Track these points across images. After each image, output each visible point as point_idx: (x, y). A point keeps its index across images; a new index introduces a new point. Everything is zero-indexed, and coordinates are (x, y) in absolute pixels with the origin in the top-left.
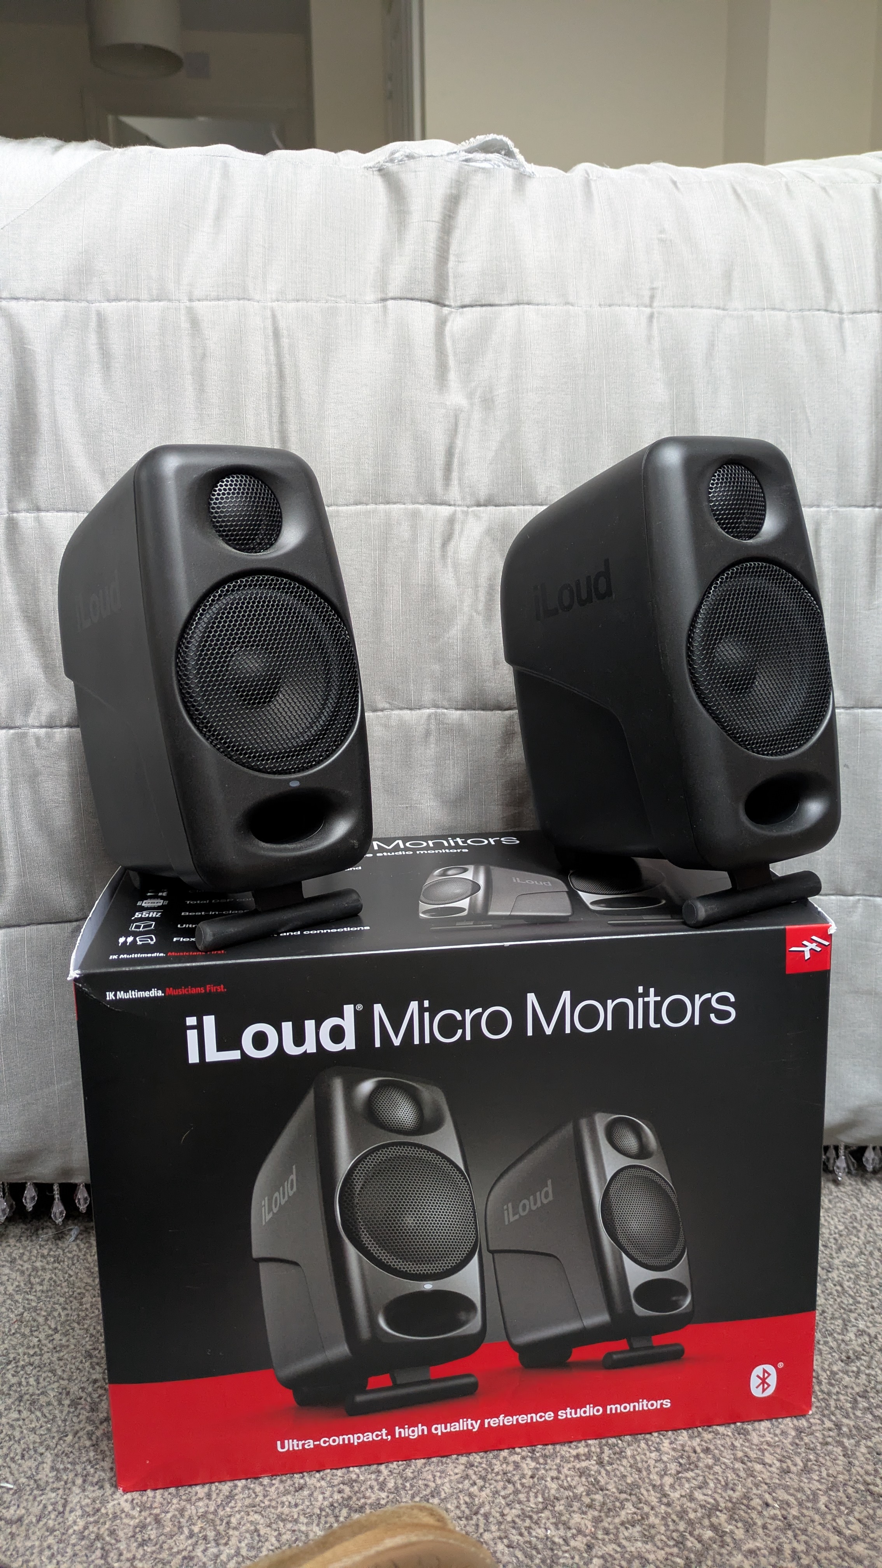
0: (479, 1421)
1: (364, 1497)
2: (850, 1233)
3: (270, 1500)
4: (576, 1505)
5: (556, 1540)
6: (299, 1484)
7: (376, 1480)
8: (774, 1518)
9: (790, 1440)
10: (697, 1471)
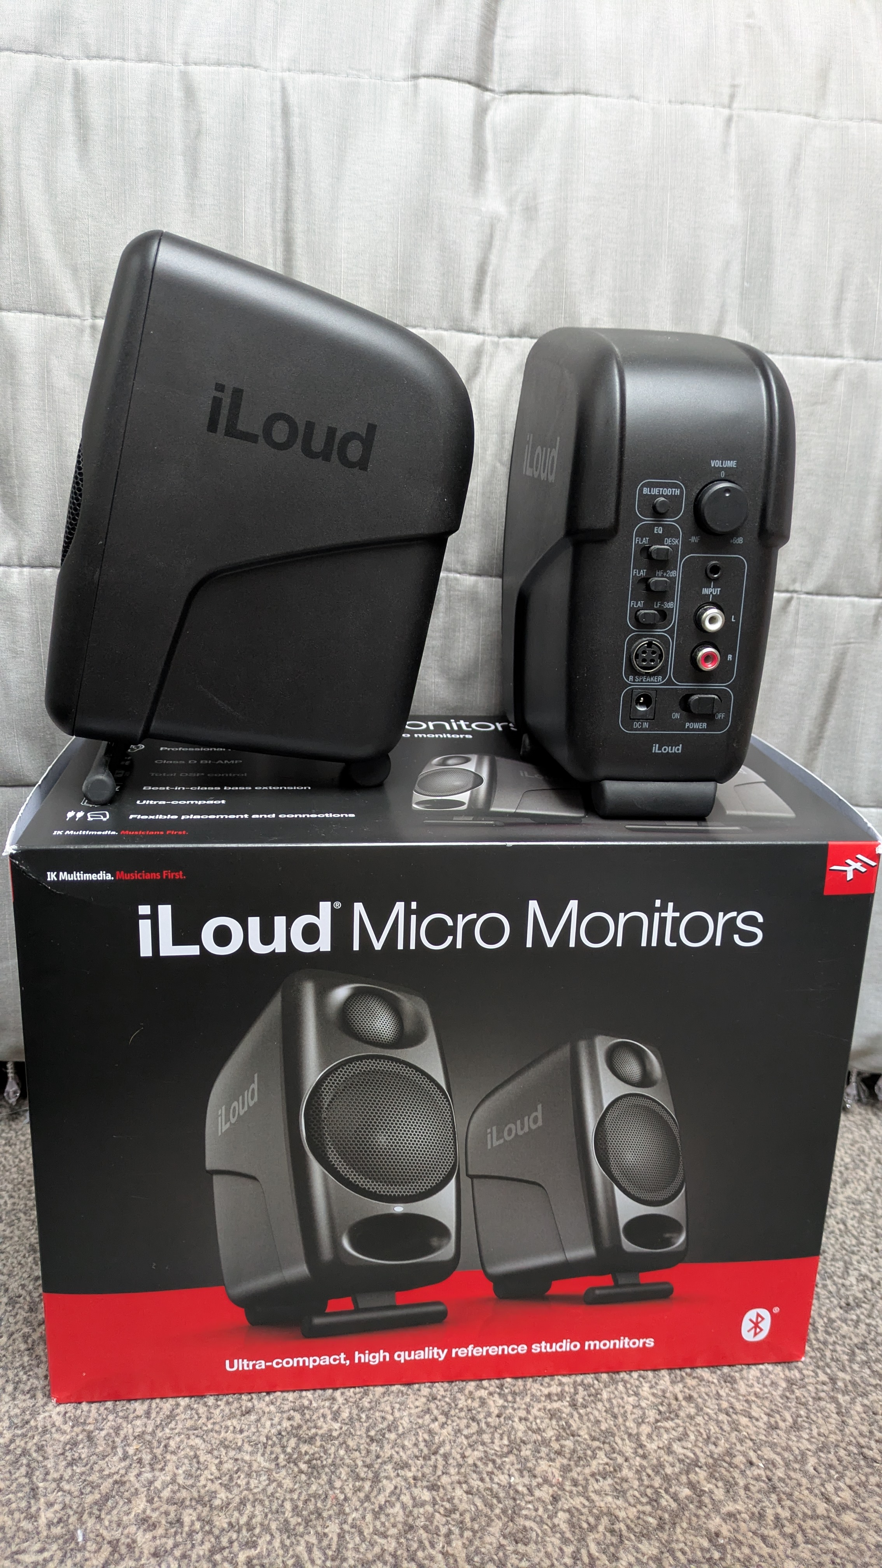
0: (446, 1351)
1: (316, 1427)
2: (857, 1167)
3: (214, 1423)
4: (544, 1450)
5: (520, 1488)
6: (246, 1407)
7: (330, 1408)
8: (757, 1479)
9: (780, 1392)
10: (677, 1421)
